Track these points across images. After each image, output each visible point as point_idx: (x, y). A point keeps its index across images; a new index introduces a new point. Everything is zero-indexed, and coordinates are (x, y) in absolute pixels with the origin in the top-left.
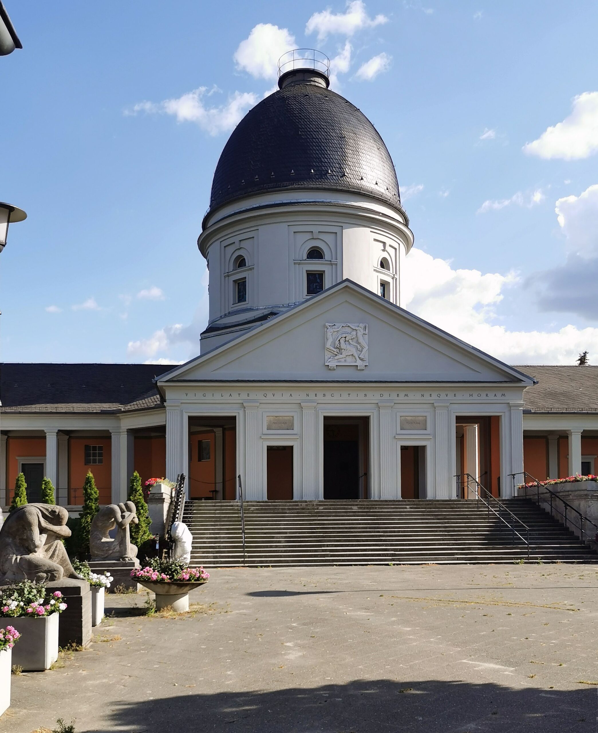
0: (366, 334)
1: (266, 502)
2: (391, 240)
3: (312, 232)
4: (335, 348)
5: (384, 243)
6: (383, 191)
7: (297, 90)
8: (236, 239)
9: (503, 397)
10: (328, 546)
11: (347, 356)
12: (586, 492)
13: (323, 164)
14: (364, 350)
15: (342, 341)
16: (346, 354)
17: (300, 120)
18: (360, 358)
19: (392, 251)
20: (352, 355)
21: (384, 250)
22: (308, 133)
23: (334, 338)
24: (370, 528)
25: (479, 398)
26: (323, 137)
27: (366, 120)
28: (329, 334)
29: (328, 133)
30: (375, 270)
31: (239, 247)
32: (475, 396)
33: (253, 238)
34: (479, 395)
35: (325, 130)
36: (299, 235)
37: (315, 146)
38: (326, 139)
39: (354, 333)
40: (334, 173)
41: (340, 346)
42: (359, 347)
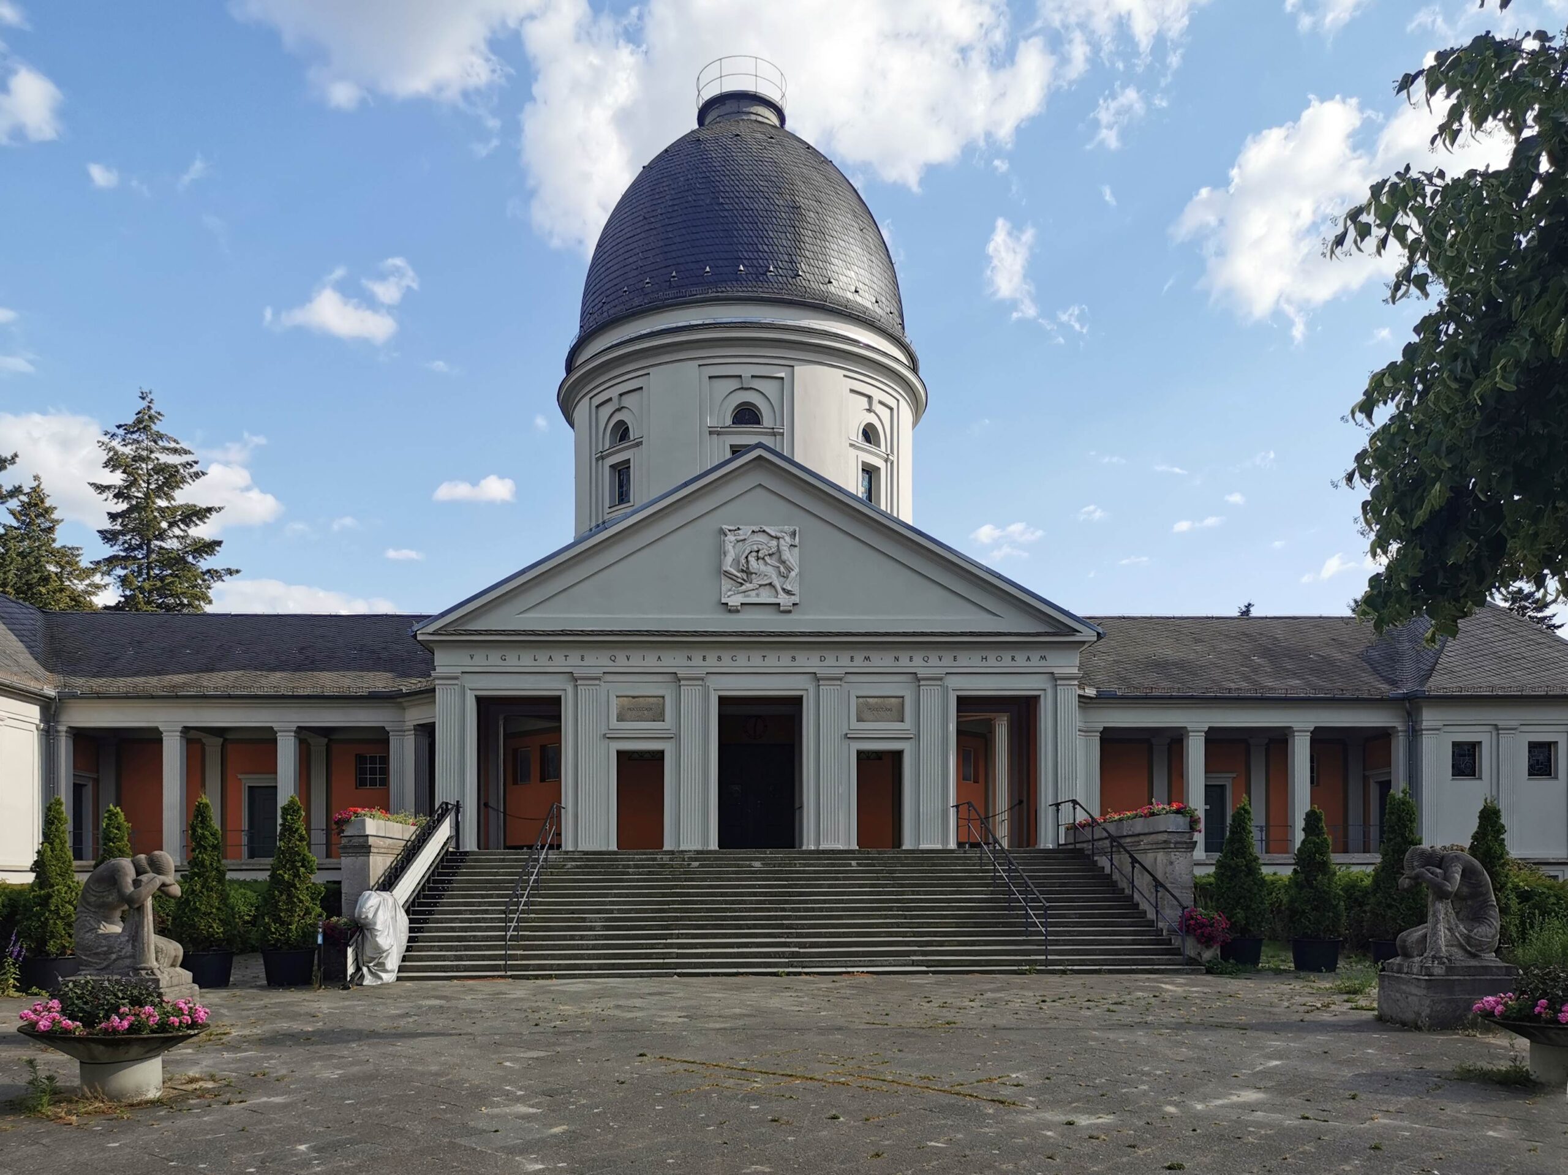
0: (796, 546)
1: (614, 853)
2: (882, 392)
3: (740, 376)
4: (738, 571)
5: (869, 397)
6: (868, 305)
7: (723, 129)
8: (613, 393)
9: (1043, 663)
10: (678, 936)
11: (760, 586)
12: (1165, 837)
13: (760, 254)
14: (793, 574)
15: (752, 559)
16: (760, 583)
17: (722, 178)
18: (784, 589)
19: (884, 413)
20: (770, 584)
21: (869, 410)
22: (736, 200)
23: (737, 552)
24: (771, 902)
25: (999, 664)
26: (761, 206)
27: (842, 179)
28: (729, 547)
29: (771, 201)
30: (851, 445)
31: (619, 404)
32: (992, 661)
33: (639, 392)
34: (999, 659)
35: (766, 194)
36: (717, 383)
37: (746, 222)
38: (766, 211)
39: (774, 543)
40: (780, 271)
41: (748, 568)
42: (782, 569)
